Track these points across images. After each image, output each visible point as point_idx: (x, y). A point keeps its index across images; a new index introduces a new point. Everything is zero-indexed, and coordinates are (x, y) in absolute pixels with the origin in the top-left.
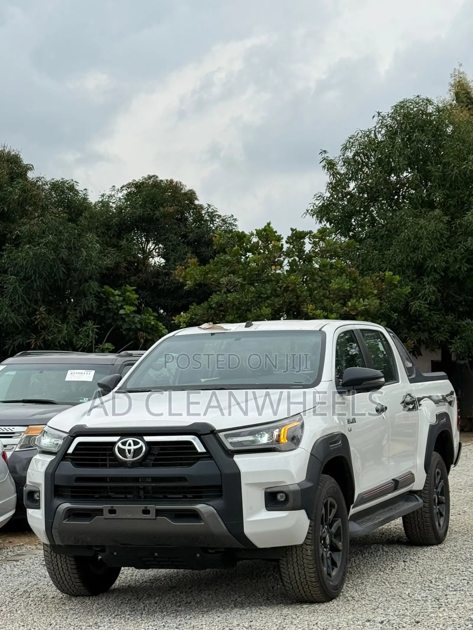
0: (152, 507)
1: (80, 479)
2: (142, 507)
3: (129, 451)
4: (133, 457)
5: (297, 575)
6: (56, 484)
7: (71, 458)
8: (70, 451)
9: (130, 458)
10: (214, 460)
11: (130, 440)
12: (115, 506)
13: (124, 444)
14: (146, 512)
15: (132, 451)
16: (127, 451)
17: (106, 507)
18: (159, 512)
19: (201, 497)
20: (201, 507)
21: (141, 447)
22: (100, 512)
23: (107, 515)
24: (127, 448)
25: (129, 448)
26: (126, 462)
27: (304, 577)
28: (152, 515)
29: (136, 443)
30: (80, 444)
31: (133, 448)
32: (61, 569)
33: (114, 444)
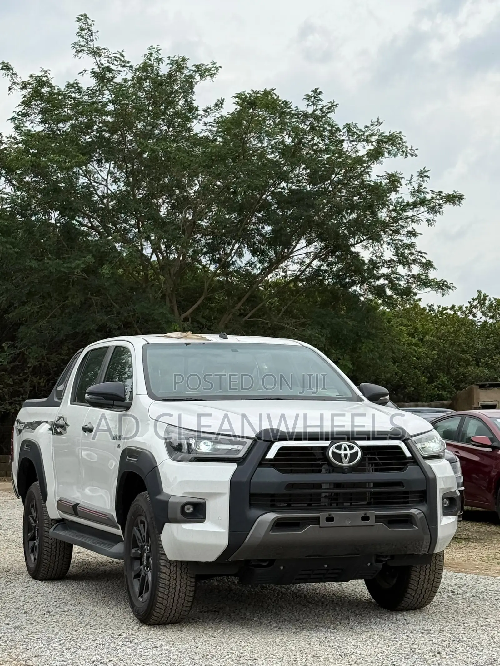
0: (372, 513)
1: (291, 486)
2: (362, 513)
3: (346, 456)
4: (349, 463)
5: (426, 581)
6: (251, 492)
7: (271, 465)
8: (271, 455)
9: (346, 463)
10: (418, 465)
11: (345, 444)
12: (333, 514)
13: (339, 448)
14: (365, 518)
15: (349, 455)
16: (343, 455)
17: (323, 515)
18: (378, 518)
20: (413, 511)
21: (357, 452)
22: (316, 520)
23: (323, 523)
24: (342, 452)
25: (346, 452)
26: (342, 467)
27: (432, 582)
28: (372, 521)
29: (351, 448)
30: (282, 449)
31: (349, 452)
33: (325, 449)
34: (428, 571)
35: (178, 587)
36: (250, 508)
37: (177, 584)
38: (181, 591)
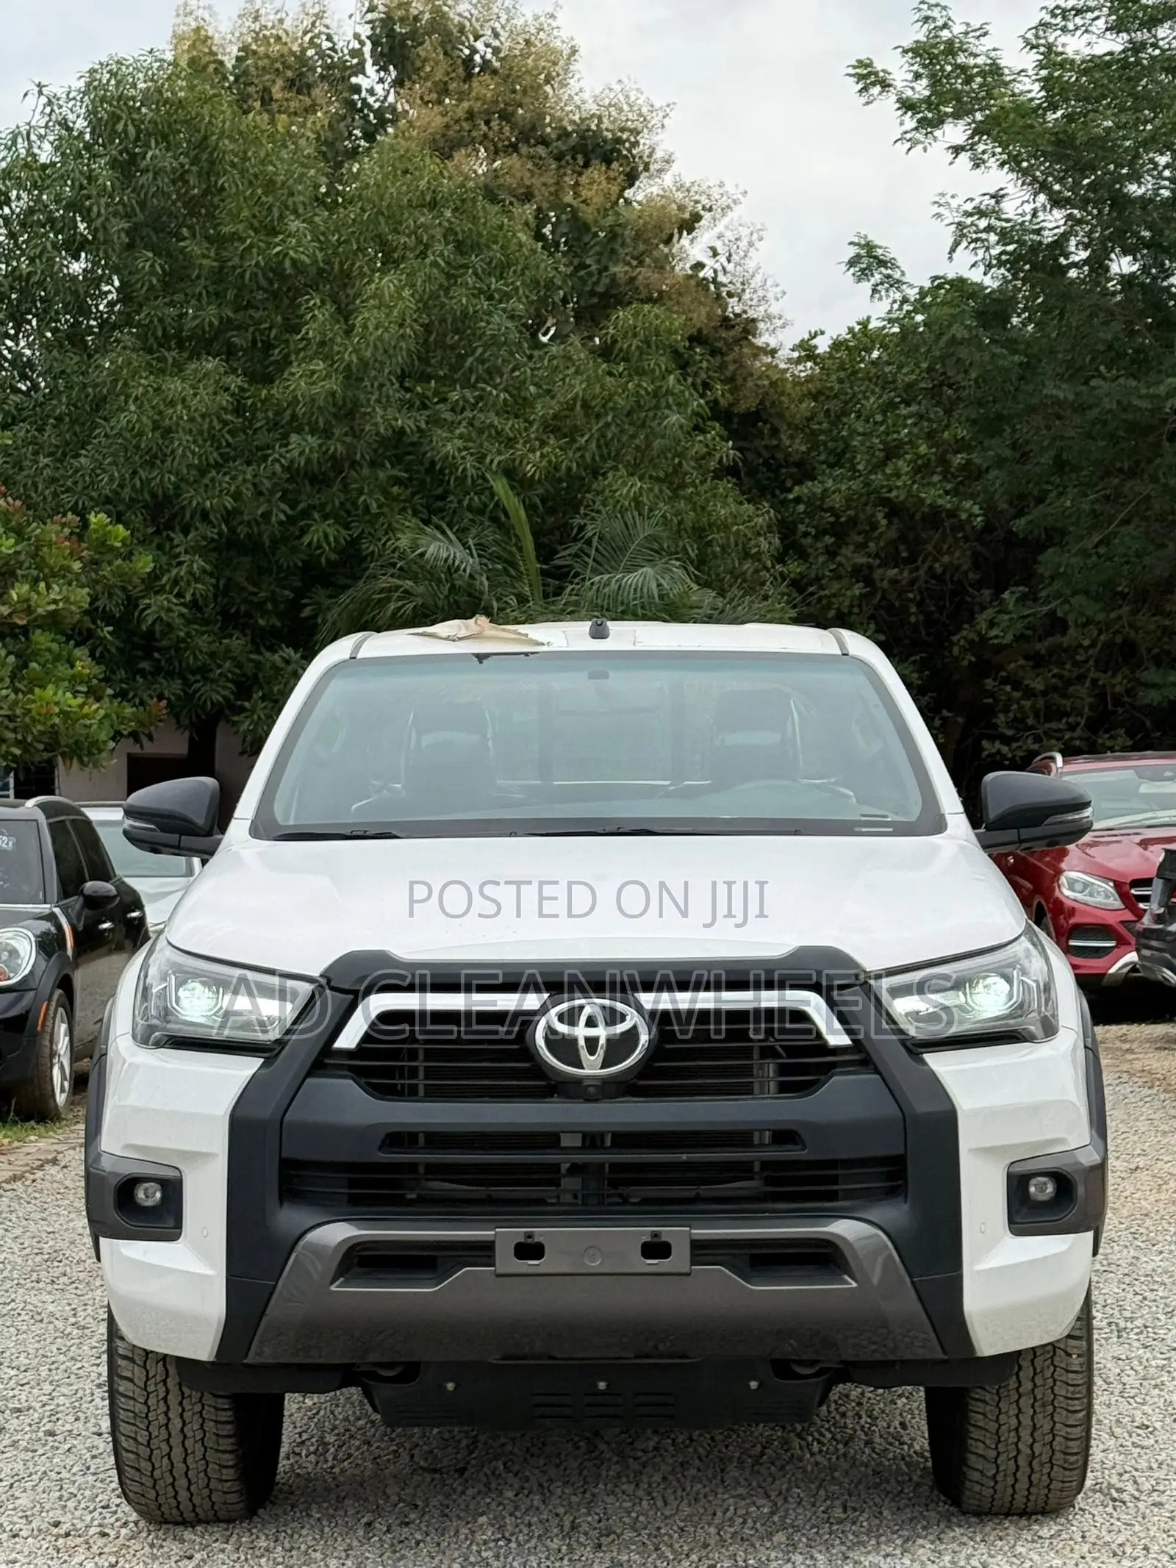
0: (679, 1234)
1: (398, 1139)
2: (644, 1232)
3: (592, 1043)
4: (602, 1068)
5: (1025, 1434)
6: (284, 1155)
7: (350, 1068)
8: (349, 1038)
9: (592, 1066)
10: (877, 1071)
11: (591, 1005)
12: (541, 1233)
13: (570, 1017)
14: (656, 1249)
15: (602, 1041)
16: (582, 1042)
17: (505, 1236)
18: (701, 1251)
19: (832, 1196)
20: (846, 1229)
21: (633, 1032)
22: (484, 1252)
23: (506, 1261)
24: (581, 1032)
25: (592, 1032)
26: (578, 1081)
27: (1049, 1438)
28: (679, 1259)
29: (613, 1017)
30: (387, 1017)
31: (601, 1032)
32: (176, 1441)
33: (526, 1020)
34: (1025, 1402)
35: (176, 1423)
36: (281, 1203)
37: (171, 1415)
38: (190, 1434)
